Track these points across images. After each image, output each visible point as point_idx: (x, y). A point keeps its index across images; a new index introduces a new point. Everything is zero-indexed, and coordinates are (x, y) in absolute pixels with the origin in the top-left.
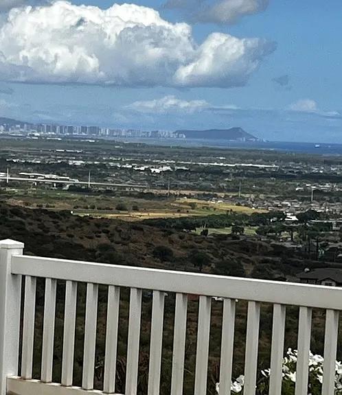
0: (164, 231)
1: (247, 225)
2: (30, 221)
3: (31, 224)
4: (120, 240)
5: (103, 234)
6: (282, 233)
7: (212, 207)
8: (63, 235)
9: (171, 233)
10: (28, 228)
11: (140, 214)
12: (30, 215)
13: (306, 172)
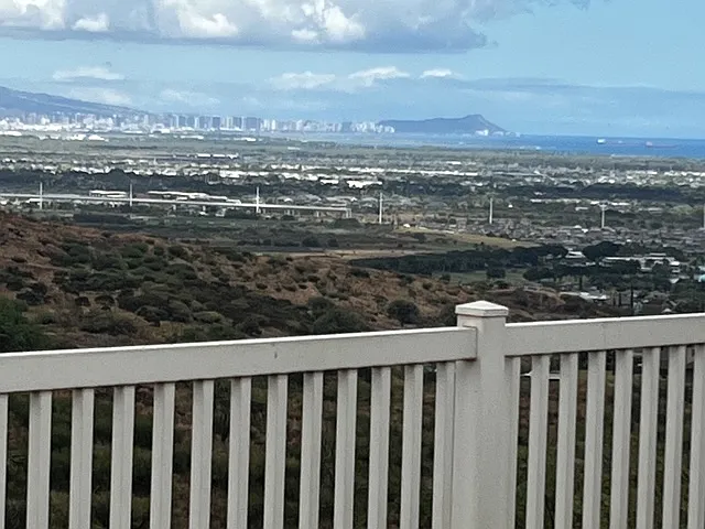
0: (401, 277)
1: (508, 266)
2: (200, 265)
3: (201, 270)
4: (336, 291)
5: (309, 284)
6: (564, 278)
7: (451, 239)
8: (250, 286)
9: (410, 280)
10: (200, 275)
11: (340, 252)
12: (199, 256)
13: (588, 181)
